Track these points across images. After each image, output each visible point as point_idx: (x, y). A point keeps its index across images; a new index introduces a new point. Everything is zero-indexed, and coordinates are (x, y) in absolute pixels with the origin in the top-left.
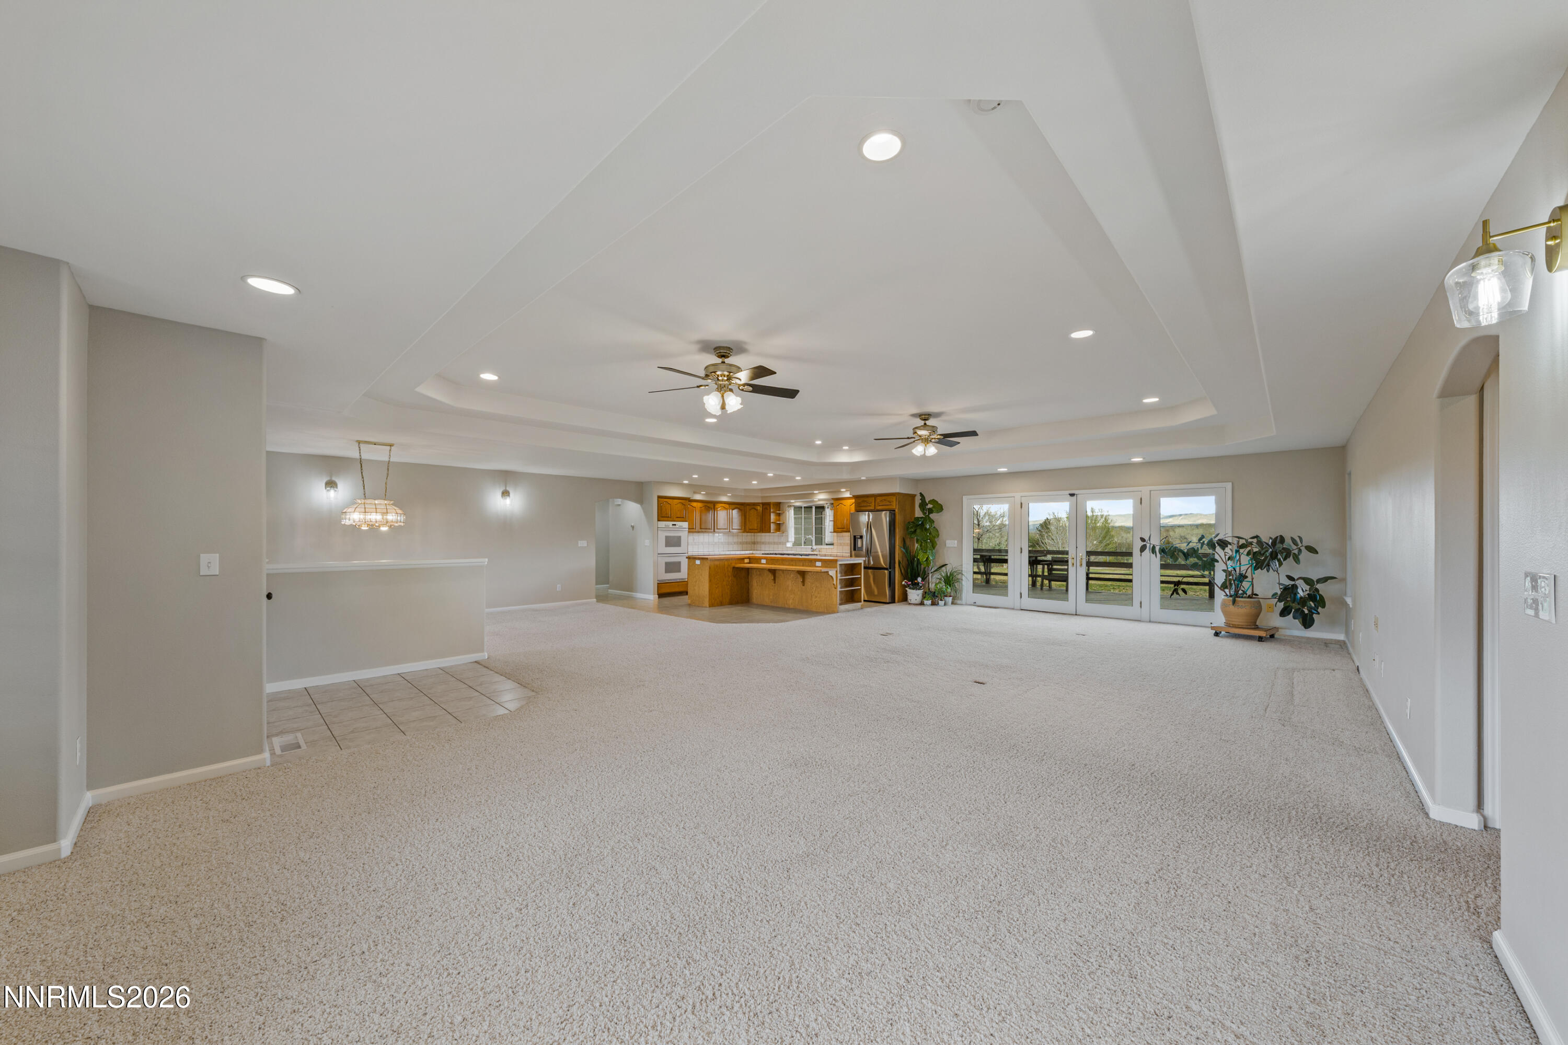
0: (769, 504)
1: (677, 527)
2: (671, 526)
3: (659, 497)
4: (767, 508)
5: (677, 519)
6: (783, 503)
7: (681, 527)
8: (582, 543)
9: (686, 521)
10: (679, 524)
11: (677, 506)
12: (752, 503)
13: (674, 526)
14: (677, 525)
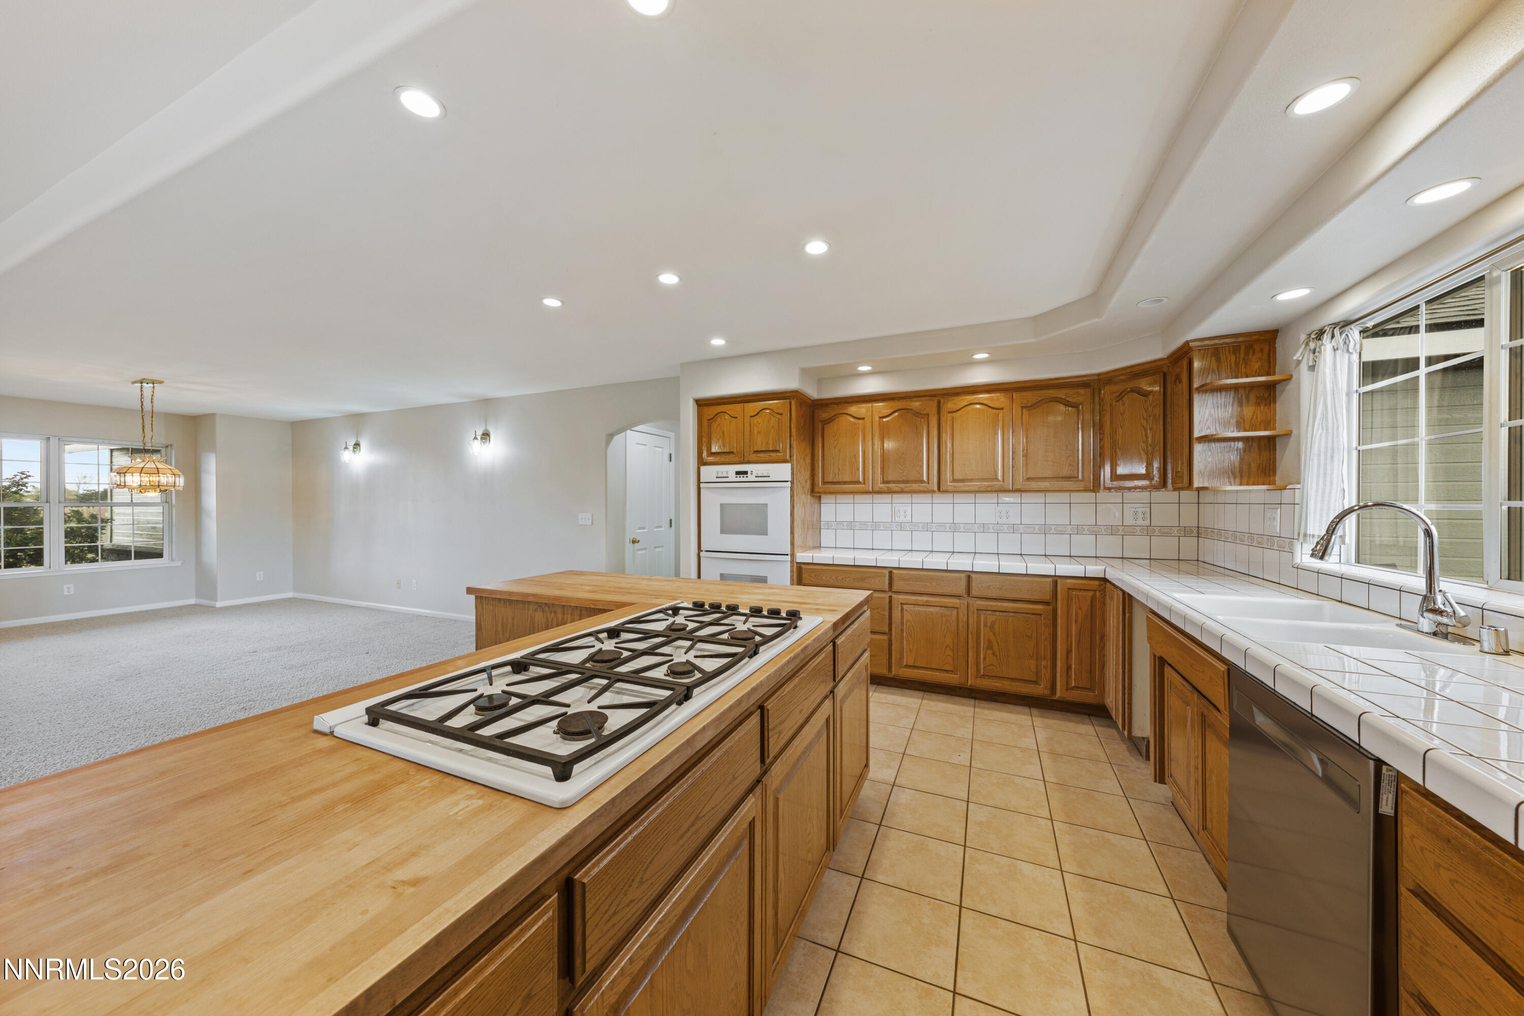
1: (751, 477)
2: (733, 477)
3: (702, 404)
4: (1177, 378)
5: (754, 457)
6: (1283, 325)
7: (763, 480)
8: (584, 518)
9: (785, 461)
10: (756, 469)
11: (757, 422)
12: (1129, 370)
13: (742, 476)
14: (749, 473)
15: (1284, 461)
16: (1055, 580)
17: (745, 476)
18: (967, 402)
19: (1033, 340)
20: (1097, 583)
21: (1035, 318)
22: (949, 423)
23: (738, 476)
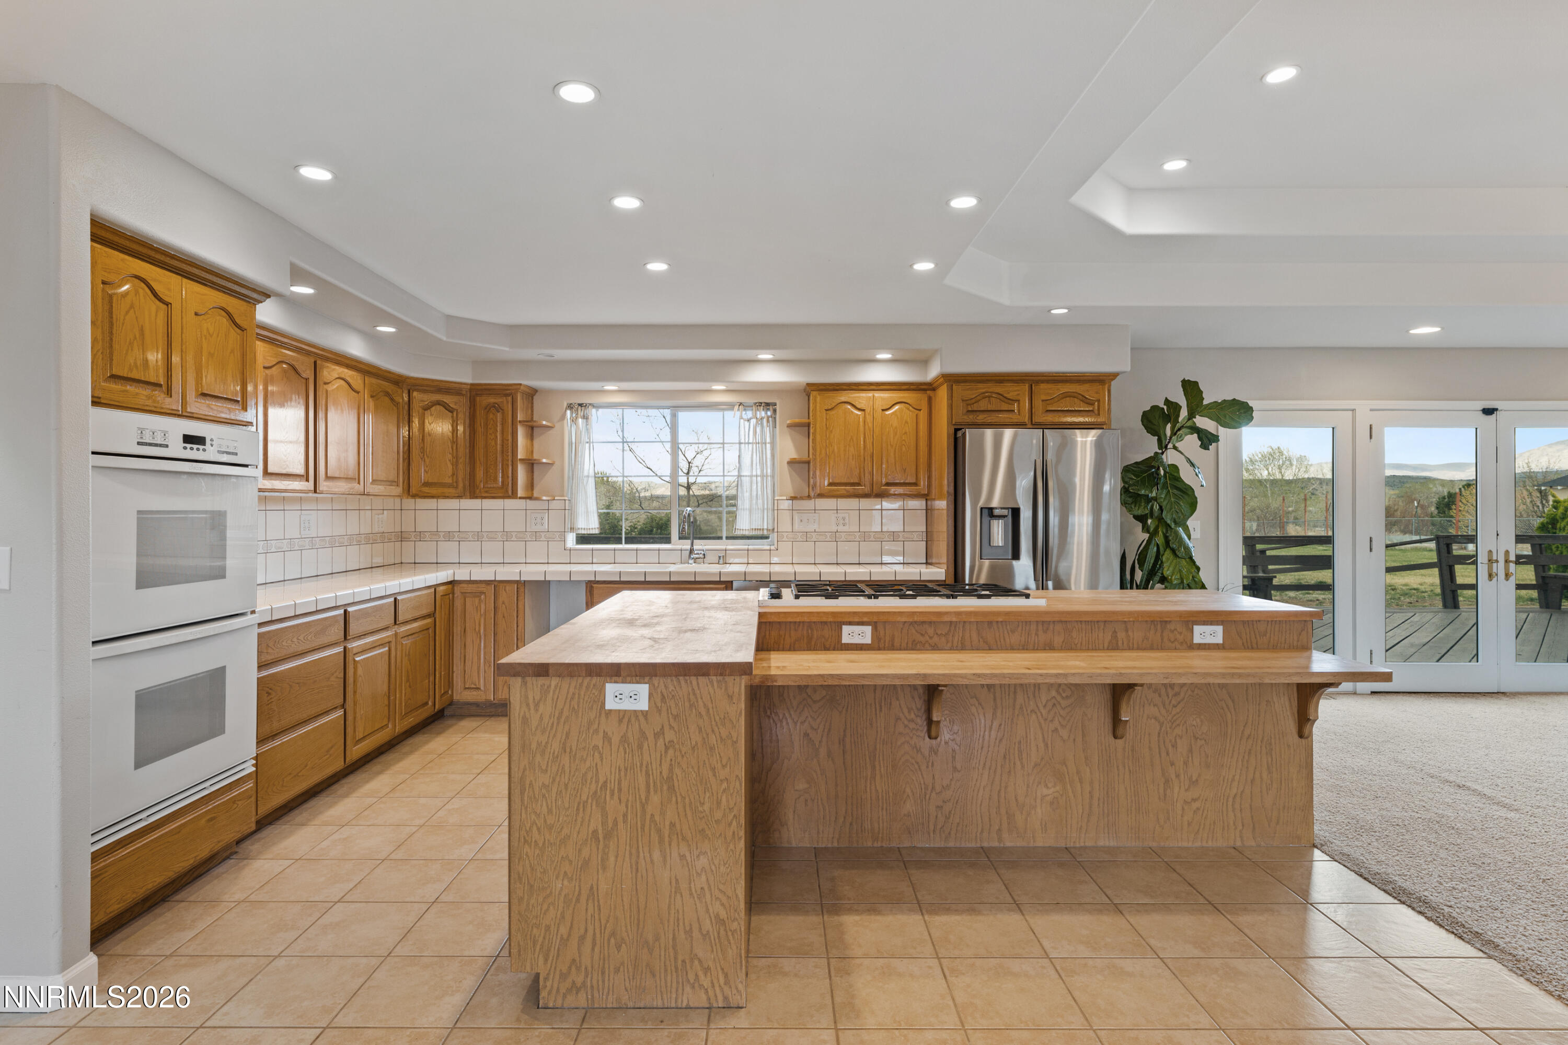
0: (508, 391)
1: (210, 453)
2: (177, 448)
4: (498, 408)
5: (202, 406)
6: (549, 392)
7: (229, 460)
10: (217, 436)
11: (208, 329)
12: (435, 384)
13: (195, 446)
14: (208, 442)
15: (545, 481)
16: (435, 587)
17: (201, 447)
18: (338, 374)
19: (444, 339)
20: (450, 586)
21: (449, 317)
22: (324, 395)
23: (189, 446)
